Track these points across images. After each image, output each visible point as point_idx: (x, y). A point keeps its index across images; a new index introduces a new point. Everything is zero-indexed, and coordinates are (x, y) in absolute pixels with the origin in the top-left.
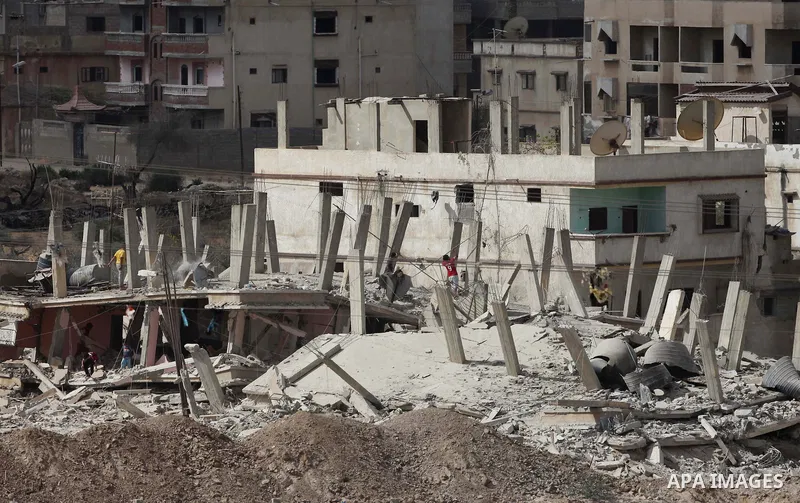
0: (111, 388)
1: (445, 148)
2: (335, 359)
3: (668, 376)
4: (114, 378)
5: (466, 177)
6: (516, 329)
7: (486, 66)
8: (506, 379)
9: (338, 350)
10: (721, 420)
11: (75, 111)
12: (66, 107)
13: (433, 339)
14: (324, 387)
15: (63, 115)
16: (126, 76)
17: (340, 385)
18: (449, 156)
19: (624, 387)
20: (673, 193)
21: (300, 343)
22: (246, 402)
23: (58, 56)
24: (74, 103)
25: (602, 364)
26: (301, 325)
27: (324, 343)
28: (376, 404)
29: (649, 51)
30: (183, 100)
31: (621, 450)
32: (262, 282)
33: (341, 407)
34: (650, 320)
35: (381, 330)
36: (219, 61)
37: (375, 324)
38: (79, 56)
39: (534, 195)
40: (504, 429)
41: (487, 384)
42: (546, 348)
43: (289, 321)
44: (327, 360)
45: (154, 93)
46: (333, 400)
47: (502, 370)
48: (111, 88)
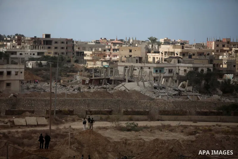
0: (99, 88)
1: (140, 63)
2: (124, 85)
3: (162, 88)
4: (99, 87)
5: (142, 66)
6: (145, 82)
7: (149, 56)
8: (143, 88)
9: (124, 84)
10: (168, 93)
11: (102, 60)
12: (101, 60)
13: (135, 83)
14: (123, 88)
15: (100, 61)
16: (108, 57)
17: (124, 88)
18: (140, 64)
19: (157, 89)
20: (165, 68)
21: (121, 83)
22: (114, 90)
23: (100, 54)
24: (102, 59)
25: (155, 86)
26: (121, 82)
27: (123, 83)
28: (129, 90)
29: (166, 54)
30: (114, 59)
31: (156, 96)
32: (116, 76)
33: (125, 91)
34: (160, 82)
35: (130, 82)
36: (118, 55)
37: (129, 81)
38: (102, 54)
39: (149, 68)
40: (143, 93)
41: (141, 88)
42: (148, 84)
43: (119, 81)
44: (123, 85)
45: (111, 58)
46: (124, 90)
47: (143, 87)
48: (106, 58)
